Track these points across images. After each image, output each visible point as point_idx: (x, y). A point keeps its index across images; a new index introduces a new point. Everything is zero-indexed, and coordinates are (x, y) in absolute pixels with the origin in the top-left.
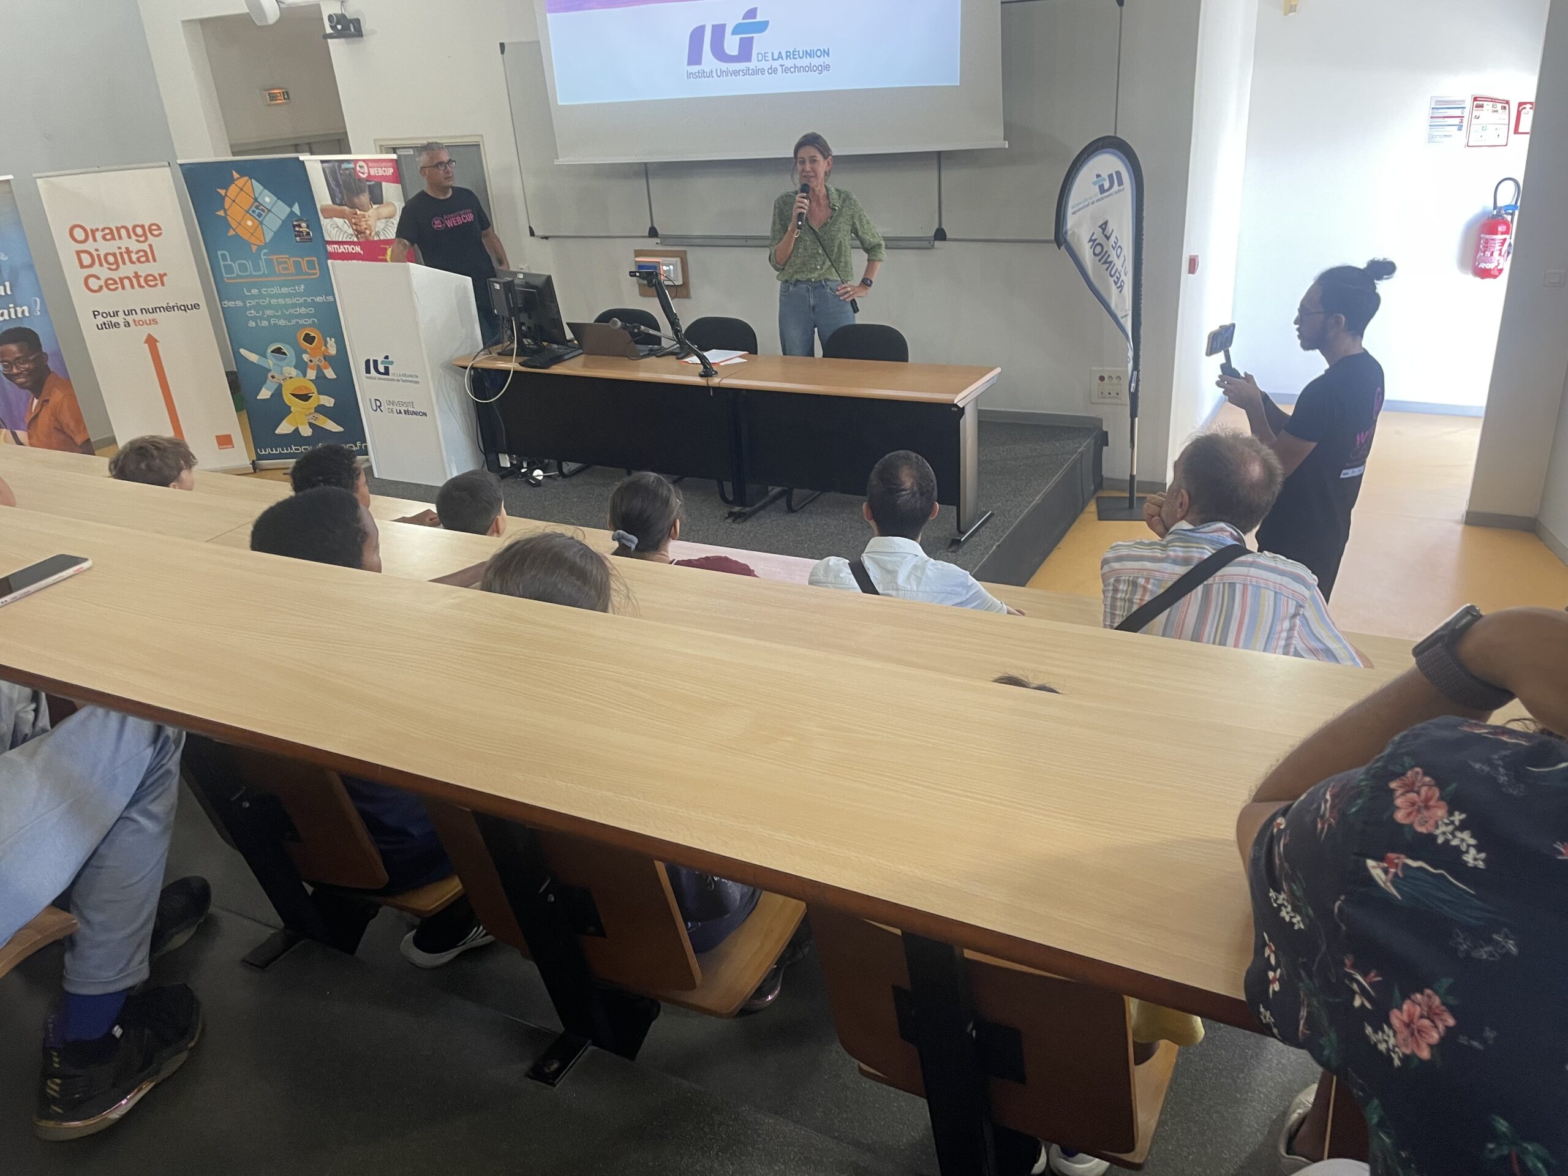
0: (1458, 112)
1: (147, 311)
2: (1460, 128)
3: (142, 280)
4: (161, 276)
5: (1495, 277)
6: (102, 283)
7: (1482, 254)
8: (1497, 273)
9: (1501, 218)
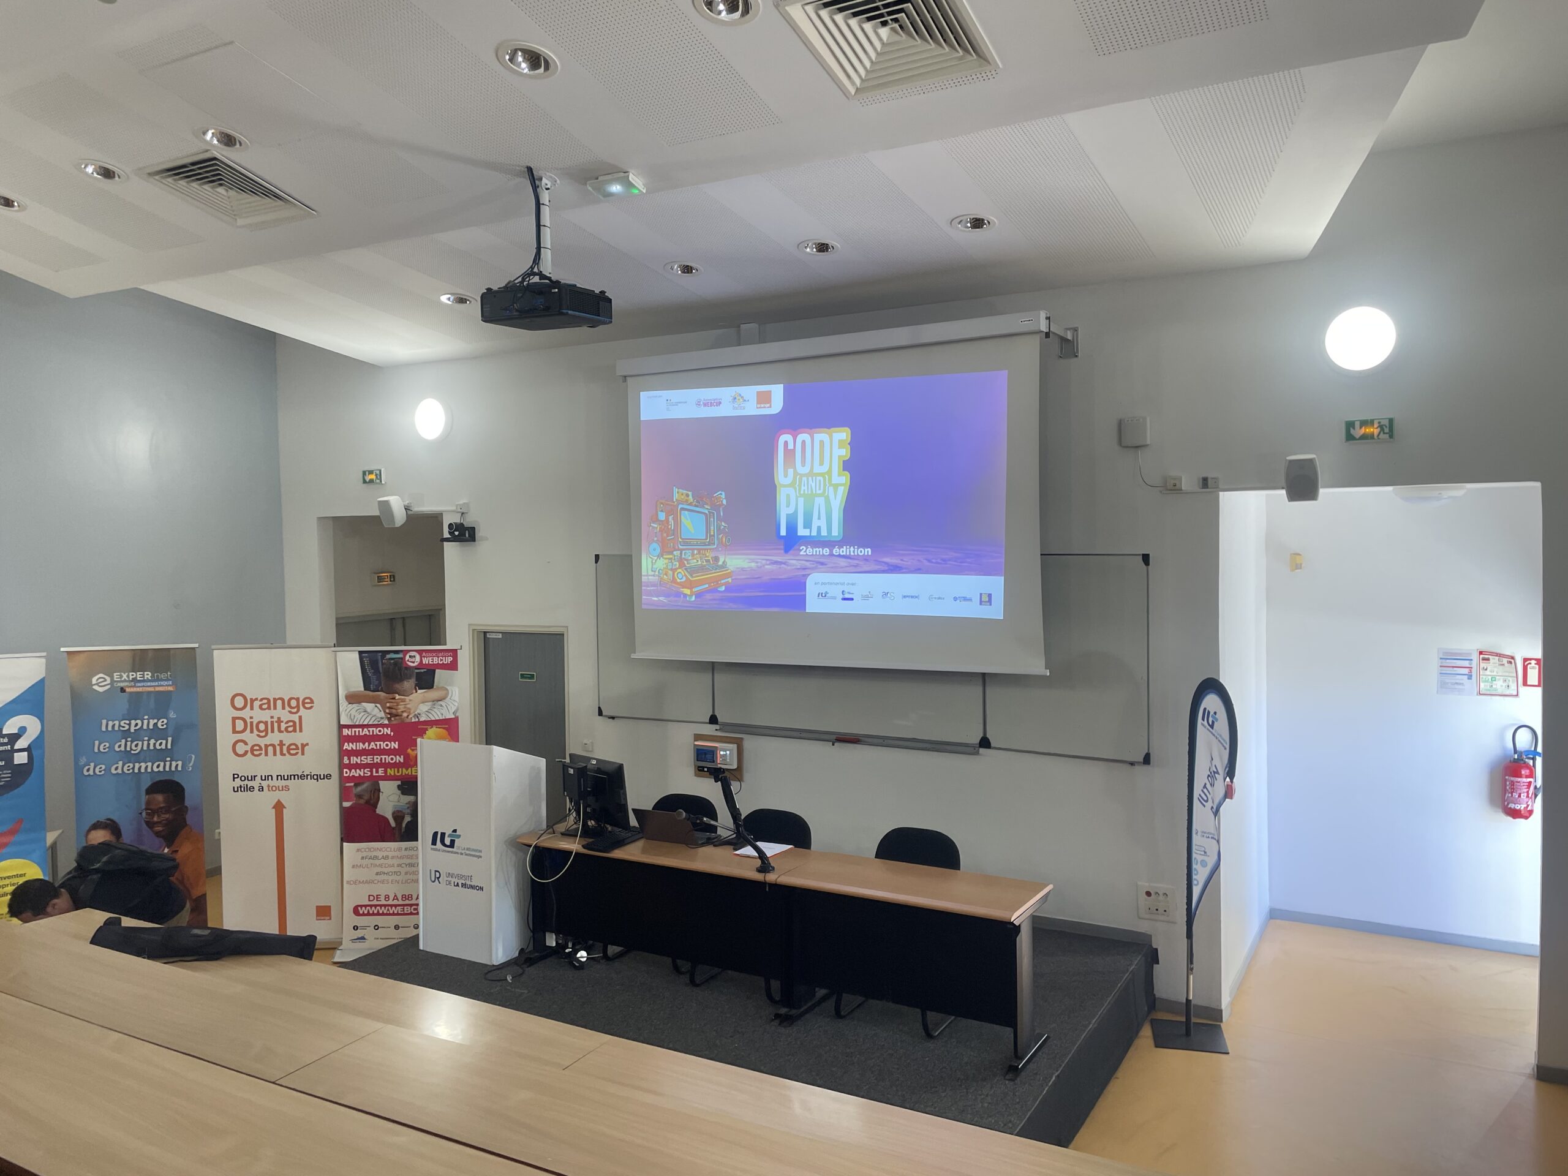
0: (1466, 663)
1: (283, 778)
2: (1470, 677)
3: (285, 748)
4: (304, 746)
5: (1526, 818)
6: (248, 748)
7: (1510, 795)
8: (1528, 815)
9: (1522, 762)
